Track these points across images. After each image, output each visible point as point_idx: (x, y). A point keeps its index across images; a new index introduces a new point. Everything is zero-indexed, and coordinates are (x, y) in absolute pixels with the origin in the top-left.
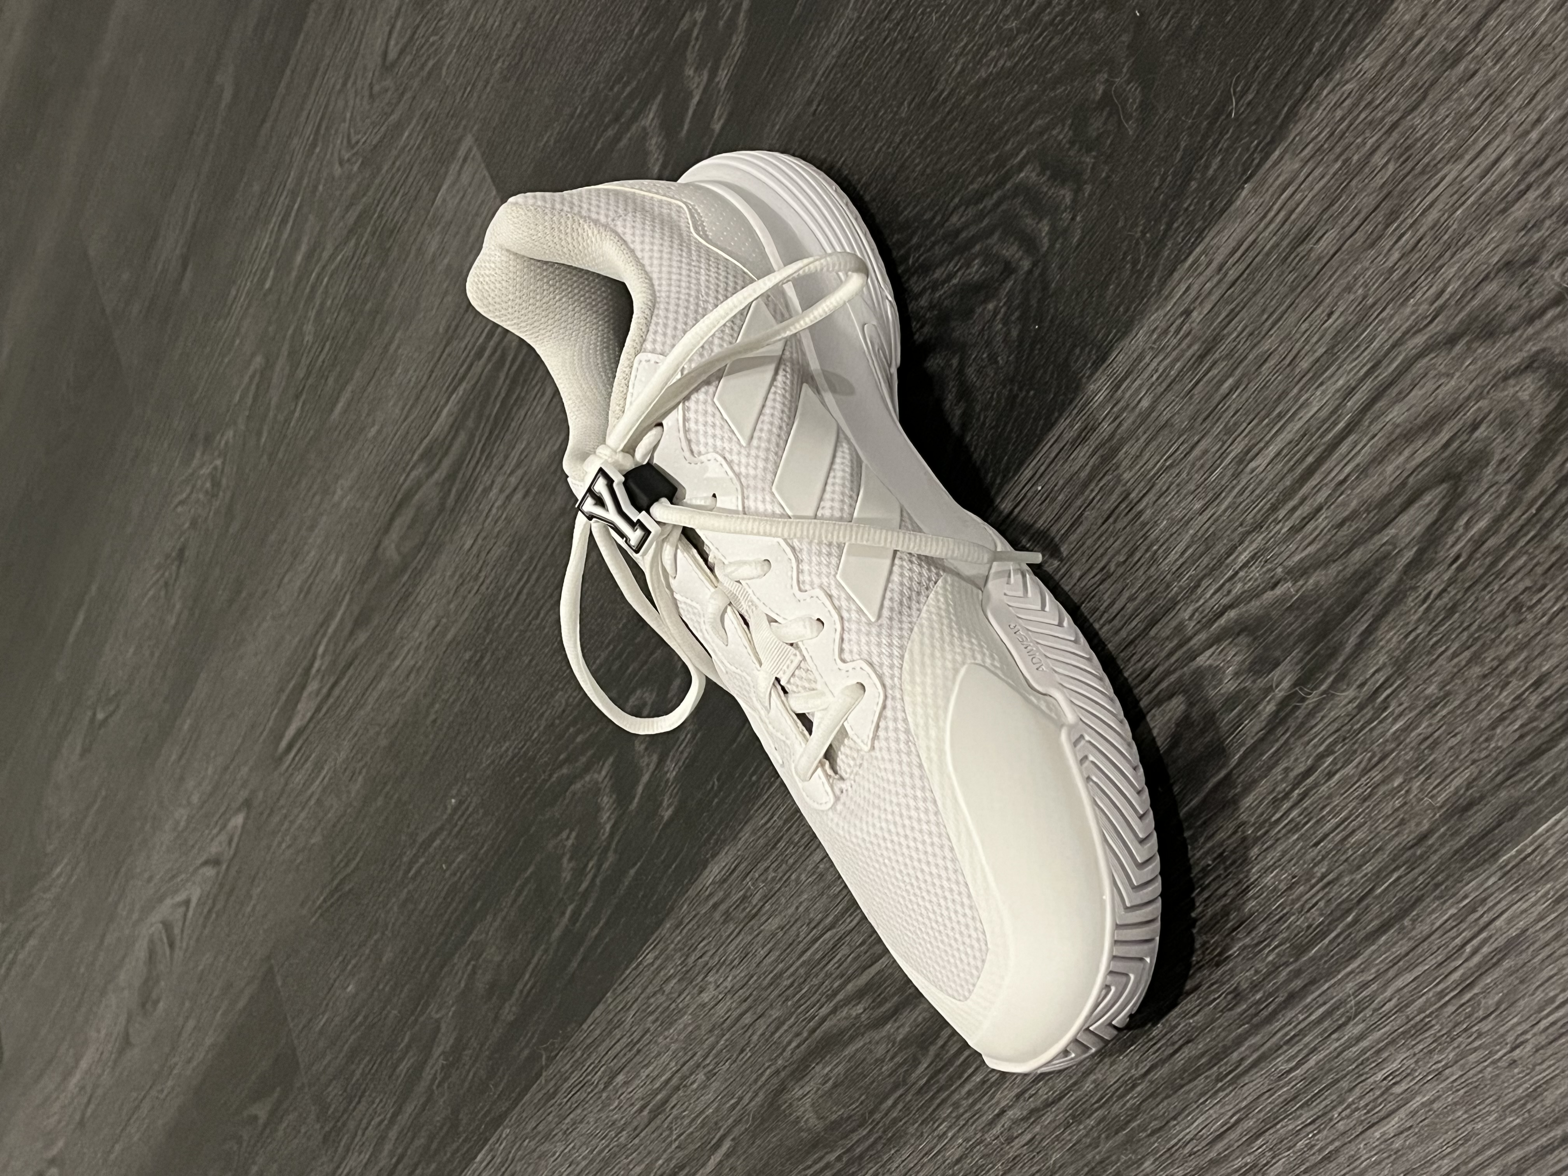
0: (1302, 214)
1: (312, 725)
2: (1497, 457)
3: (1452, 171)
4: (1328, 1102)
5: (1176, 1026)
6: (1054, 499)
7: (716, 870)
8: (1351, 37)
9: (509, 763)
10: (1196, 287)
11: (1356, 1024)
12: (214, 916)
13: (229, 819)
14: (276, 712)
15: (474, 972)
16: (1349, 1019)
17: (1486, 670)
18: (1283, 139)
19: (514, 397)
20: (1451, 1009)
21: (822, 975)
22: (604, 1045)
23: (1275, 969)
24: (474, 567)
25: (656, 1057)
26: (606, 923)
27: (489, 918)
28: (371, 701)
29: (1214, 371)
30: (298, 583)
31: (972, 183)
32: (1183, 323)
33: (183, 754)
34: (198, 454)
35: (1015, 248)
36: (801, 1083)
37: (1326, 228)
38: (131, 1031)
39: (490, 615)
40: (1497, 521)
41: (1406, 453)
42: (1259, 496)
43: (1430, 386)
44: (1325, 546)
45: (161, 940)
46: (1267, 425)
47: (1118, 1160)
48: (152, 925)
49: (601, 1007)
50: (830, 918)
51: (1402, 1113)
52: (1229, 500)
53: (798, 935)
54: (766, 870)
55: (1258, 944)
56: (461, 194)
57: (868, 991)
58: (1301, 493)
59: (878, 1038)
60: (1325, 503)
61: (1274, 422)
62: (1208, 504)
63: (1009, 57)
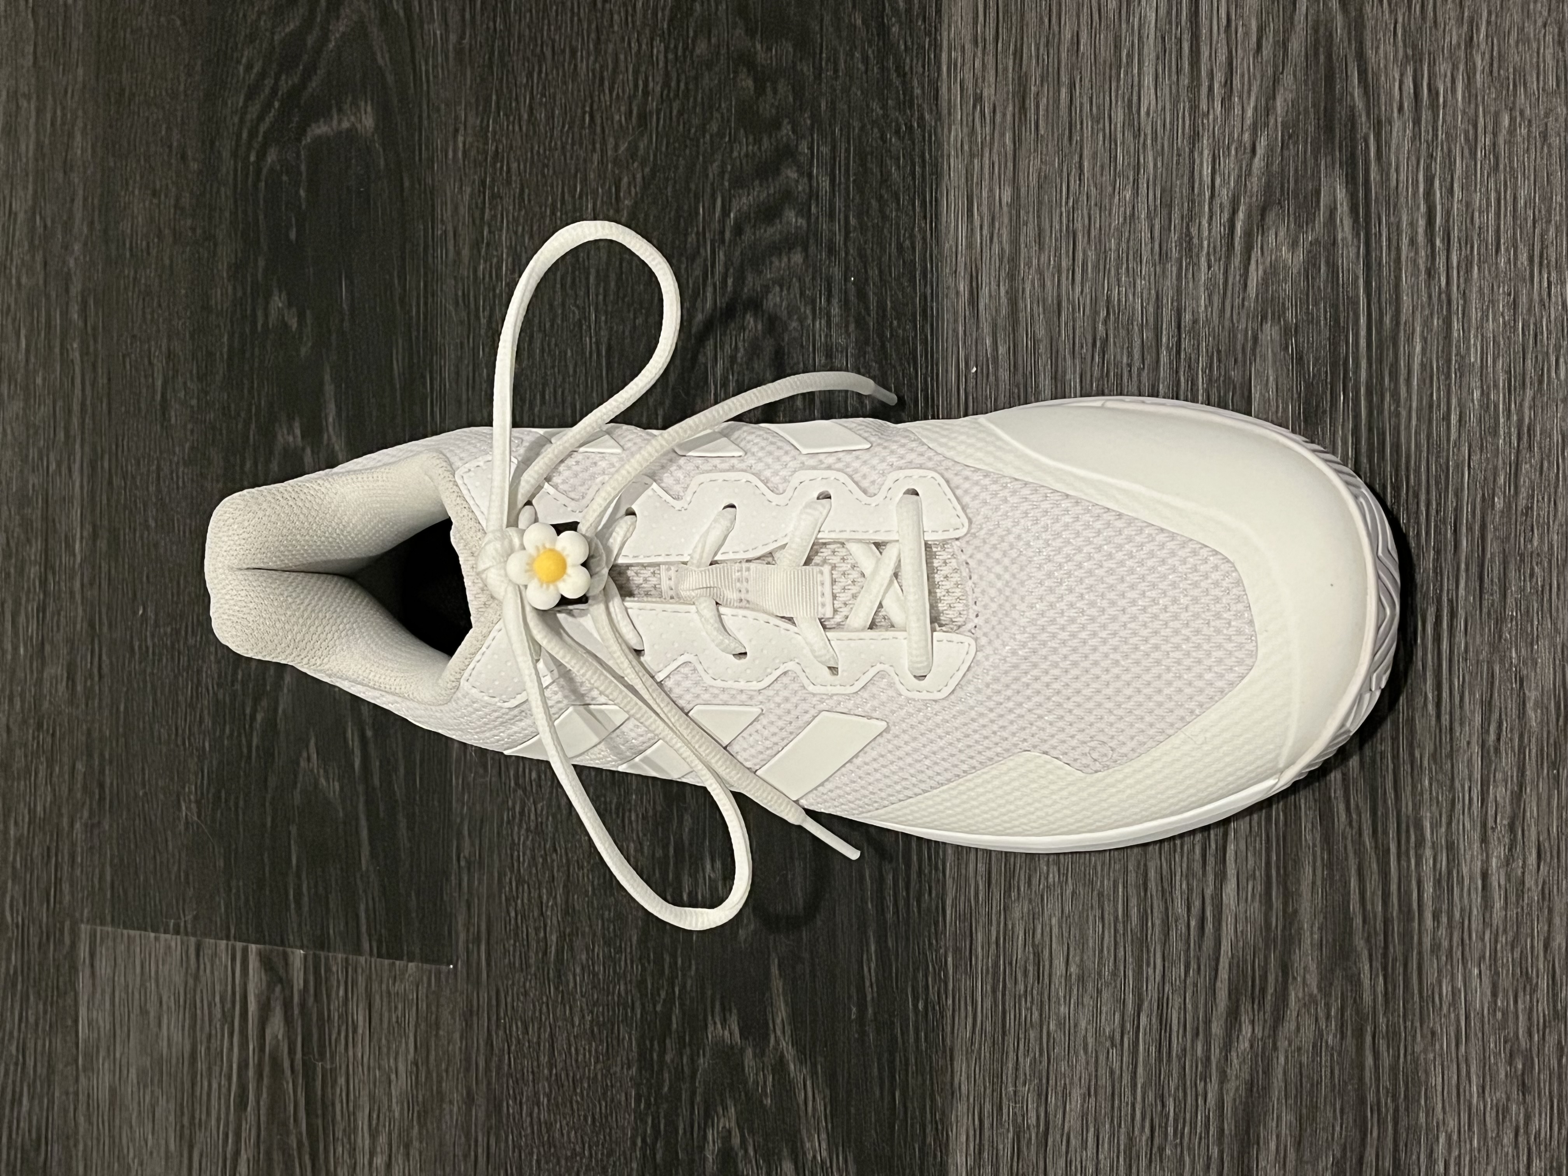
6: (996, 360)
10: (968, 77)
21: (1175, 1064)
29: (1043, 102)
32: (982, 110)
35: (776, 262)
42: (1172, 120)
44: (1263, 75)
46: (1126, 74)
52: (1150, 154)
53: (1112, 1072)
54: (1017, 1069)
55: (1541, 382)
56: (108, 990)
57: (1238, 1001)
58: (1204, 74)
59: (1293, 1027)
60: (1230, 52)
61: (1130, 63)
62: (1136, 181)
63: (643, 165)
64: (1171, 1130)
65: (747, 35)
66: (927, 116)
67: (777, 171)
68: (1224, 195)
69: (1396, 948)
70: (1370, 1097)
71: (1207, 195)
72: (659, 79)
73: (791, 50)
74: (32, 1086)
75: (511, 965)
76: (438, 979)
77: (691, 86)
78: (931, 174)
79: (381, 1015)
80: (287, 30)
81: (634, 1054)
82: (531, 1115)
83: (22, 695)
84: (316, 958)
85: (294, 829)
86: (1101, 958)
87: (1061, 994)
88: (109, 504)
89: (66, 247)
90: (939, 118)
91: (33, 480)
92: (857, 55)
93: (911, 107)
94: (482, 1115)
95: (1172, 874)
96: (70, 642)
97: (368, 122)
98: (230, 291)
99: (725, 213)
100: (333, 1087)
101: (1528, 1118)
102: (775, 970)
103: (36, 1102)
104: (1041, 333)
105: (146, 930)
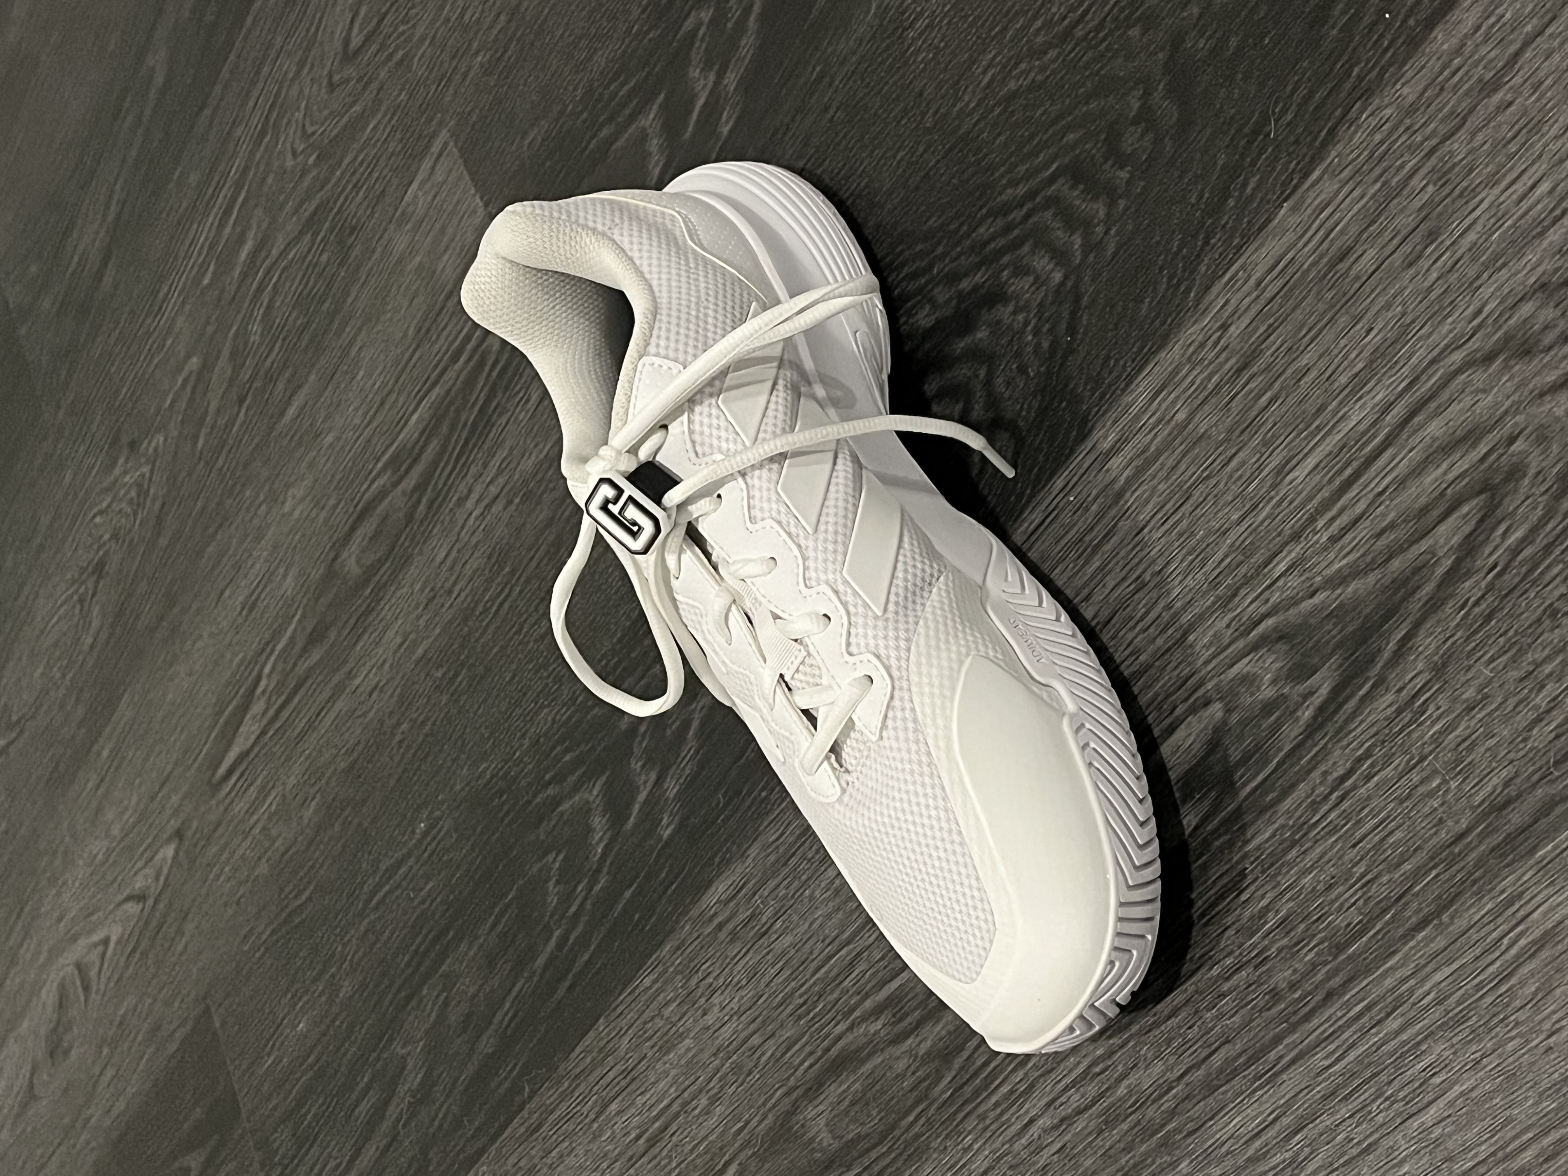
0: (1342, 232)
1: (256, 750)
2: (1532, 471)
3: (1490, 196)
4: (1367, 1095)
5: (1212, 1029)
6: (1087, 510)
7: (721, 889)
8: (1390, 63)
9: (488, 783)
10: (1233, 303)
11: (1395, 1019)
12: (137, 955)
13: (156, 853)
14: (213, 735)
15: (446, 1003)
16: (1389, 1015)
17: (1522, 673)
18: (1322, 160)
19: (494, 404)
20: (1489, 999)
21: (838, 992)
22: (597, 1074)
23: (1314, 966)
24: (447, 579)
25: (654, 1083)
26: (598, 946)
27: (463, 947)
28: (327, 722)
29: (1252, 385)
30: (241, 599)
31: (1000, 194)
32: (1220, 338)
33: (102, 781)
34: (121, 461)
35: (1046, 260)
36: (816, 1102)
37: (1365, 247)
38: (35, 1081)
39: (466, 629)
40: (1534, 530)
41: (1445, 466)
42: (1296, 508)
43: (1468, 401)
44: (1363, 555)
45: (74, 983)
46: (1306, 438)
47: (1153, 1163)
48: (63, 967)
49: (592, 1034)
50: (847, 934)
51: (1441, 1103)
52: (1268, 509)
53: (812, 952)
54: (777, 887)
55: (1296, 944)
56: (435, 190)
57: (887, 1007)
58: (1339, 504)
59: (898, 1053)
60: (1363, 514)
61: (1313, 435)
62: (1246, 515)
63: (1040, 70)
64: (812, 1015)
65: (1164, 65)
66: (1192, 295)
67: (1095, 198)
71: (1268, 582)
72: (1097, 19)
74: (368, 191)
77: (1108, 56)
78: (1161, 337)
90: (1196, 305)
92: (1199, 187)
93: (1191, 274)
99: (1051, 180)
103: (366, 202)
104: (1121, 529)
105: (472, 181)
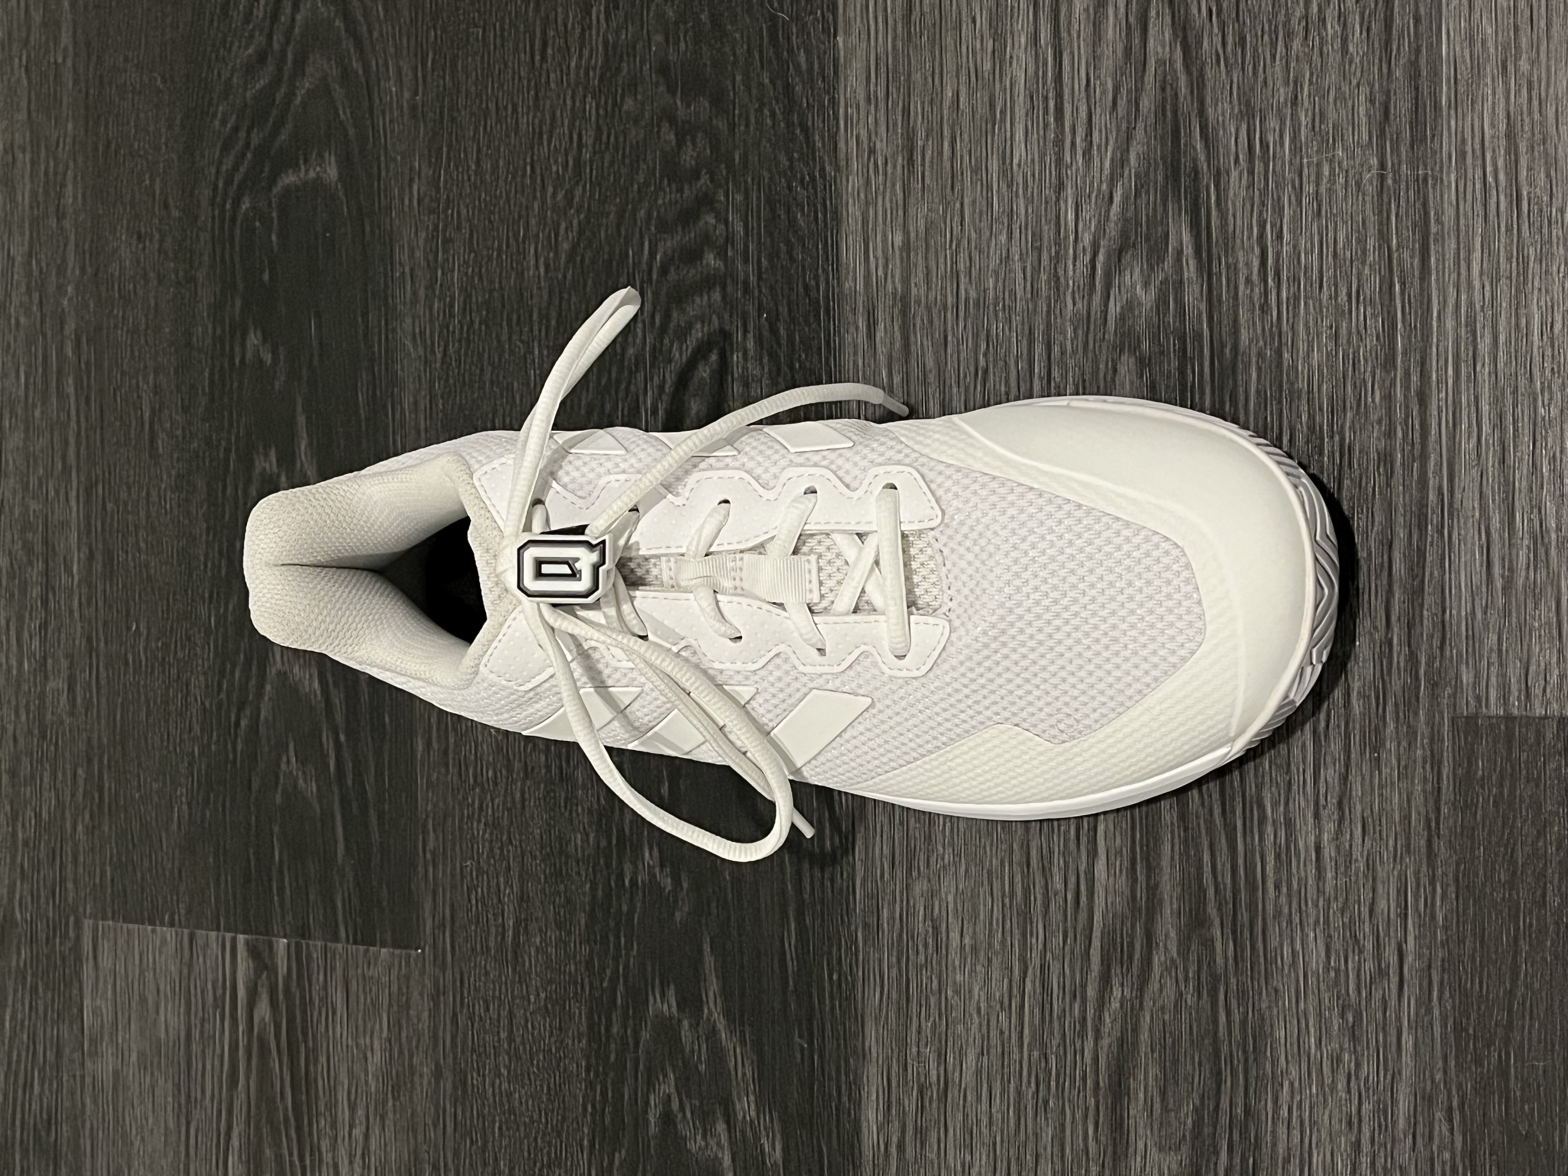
4: (1526, 411)
7: (872, 1114)
10: (863, 132)
11: (1482, 337)
17: (1302, 34)
19: (302, 1061)
20: (1525, 227)
21: (1056, 1024)
23: (1388, 398)
29: (929, 154)
32: (876, 161)
36: (1131, 1150)
41: (1111, 13)
42: (1041, 171)
44: (1118, 131)
46: (1000, 129)
47: (1441, 714)
52: (1021, 201)
53: (1002, 1033)
54: (919, 1033)
55: (1359, 405)
56: (110, 980)
57: (1109, 966)
58: (1067, 129)
59: (1157, 986)
60: (1090, 112)
61: (1003, 120)
62: (1010, 227)
63: (578, 212)
64: (1053, 1084)
65: (668, 90)
66: (828, 168)
67: (698, 217)
68: (1087, 239)
69: (1244, 916)
70: (1225, 1049)
71: (1072, 238)
72: (592, 133)
73: (707, 105)
74: (42, 1070)
75: (473, 950)
76: (408, 963)
77: (621, 139)
78: (832, 219)
79: (358, 997)
80: (258, 86)
81: (584, 1028)
82: (493, 1086)
83: (27, 707)
84: (298, 946)
85: (276, 829)
86: (990, 931)
87: (957, 963)
88: (103, 530)
89: (61, 289)
90: (838, 169)
91: (34, 506)
92: (766, 112)
93: (814, 159)
94: (449, 1086)
95: (1051, 852)
96: (70, 656)
97: (332, 172)
98: (210, 331)
99: (652, 255)
100: (315, 1065)
101: (1358, 1065)
102: (707, 948)
103: (46, 1086)
104: (930, 363)
105: (143, 923)
